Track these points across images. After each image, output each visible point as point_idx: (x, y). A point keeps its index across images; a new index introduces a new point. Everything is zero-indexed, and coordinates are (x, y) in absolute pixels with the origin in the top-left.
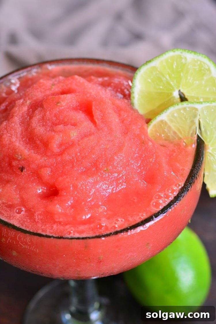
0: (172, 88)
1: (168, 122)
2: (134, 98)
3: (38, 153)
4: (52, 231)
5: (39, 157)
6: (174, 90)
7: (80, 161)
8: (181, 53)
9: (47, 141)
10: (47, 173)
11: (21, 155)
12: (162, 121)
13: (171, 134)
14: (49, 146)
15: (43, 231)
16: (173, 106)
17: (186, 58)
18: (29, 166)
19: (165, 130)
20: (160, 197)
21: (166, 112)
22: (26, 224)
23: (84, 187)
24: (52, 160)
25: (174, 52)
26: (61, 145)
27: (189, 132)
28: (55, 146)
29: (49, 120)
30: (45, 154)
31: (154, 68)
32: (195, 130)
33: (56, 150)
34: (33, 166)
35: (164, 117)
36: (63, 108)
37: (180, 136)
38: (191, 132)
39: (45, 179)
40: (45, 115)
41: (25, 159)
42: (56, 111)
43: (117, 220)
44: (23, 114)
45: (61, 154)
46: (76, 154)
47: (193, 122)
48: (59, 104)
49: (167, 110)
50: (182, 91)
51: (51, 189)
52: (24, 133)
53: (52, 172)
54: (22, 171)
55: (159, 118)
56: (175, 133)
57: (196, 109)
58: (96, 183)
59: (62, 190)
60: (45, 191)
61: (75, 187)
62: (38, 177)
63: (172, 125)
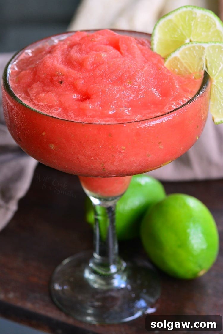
1: (181, 59)
2: (153, 44)
3: (74, 70)
4: (82, 120)
5: (75, 72)
6: (186, 39)
7: (108, 75)
8: (192, 9)
9: (83, 61)
10: (81, 83)
11: (61, 72)
12: (175, 58)
13: (182, 69)
14: (84, 65)
15: (75, 120)
17: (196, 13)
18: (67, 79)
19: (178, 65)
20: (173, 104)
21: (179, 50)
22: (63, 116)
23: (111, 92)
24: (86, 75)
25: (187, 8)
26: (94, 63)
27: (197, 67)
28: (88, 64)
29: (84, 50)
30: (80, 70)
31: (170, 21)
32: (202, 66)
33: (90, 67)
34: (71, 79)
35: (177, 54)
36: (96, 43)
37: (190, 71)
38: (199, 68)
39: (79, 87)
40: (81, 48)
41: (64, 75)
43: (137, 116)
44: (63, 50)
45: (94, 70)
46: (105, 70)
47: (201, 59)
48: (93, 40)
49: (179, 48)
51: (84, 98)
52: (63, 60)
53: (85, 82)
54: (61, 83)
55: (173, 55)
56: (185, 68)
57: (204, 48)
58: (121, 91)
59: (93, 95)
60: (79, 98)
61: (104, 92)
62: (74, 87)
63: (183, 61)
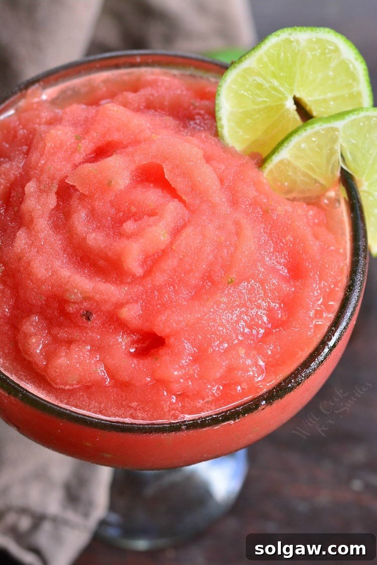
0: (281, 96)
1: (293, 160)
6: (286, 98)
8: (290, 34)
12: (282, 162)
13: (298, 178)
16: (298, 134)
17: (298, 41)
19: (289, 174)
21: (287, 147)
25: (278, 36)
27: (327, 167)
28: (134, 265)
30: (122, 281)
32: (337, 162)
34: (107, 308)
35: (285, 154)
40: (93, 208)
42: (111, 196)
47: (332, 152)
49: (288, 143)
50: (298, 96)
54: (88, 319)
55: (276, 159)
57: (336, 129)
